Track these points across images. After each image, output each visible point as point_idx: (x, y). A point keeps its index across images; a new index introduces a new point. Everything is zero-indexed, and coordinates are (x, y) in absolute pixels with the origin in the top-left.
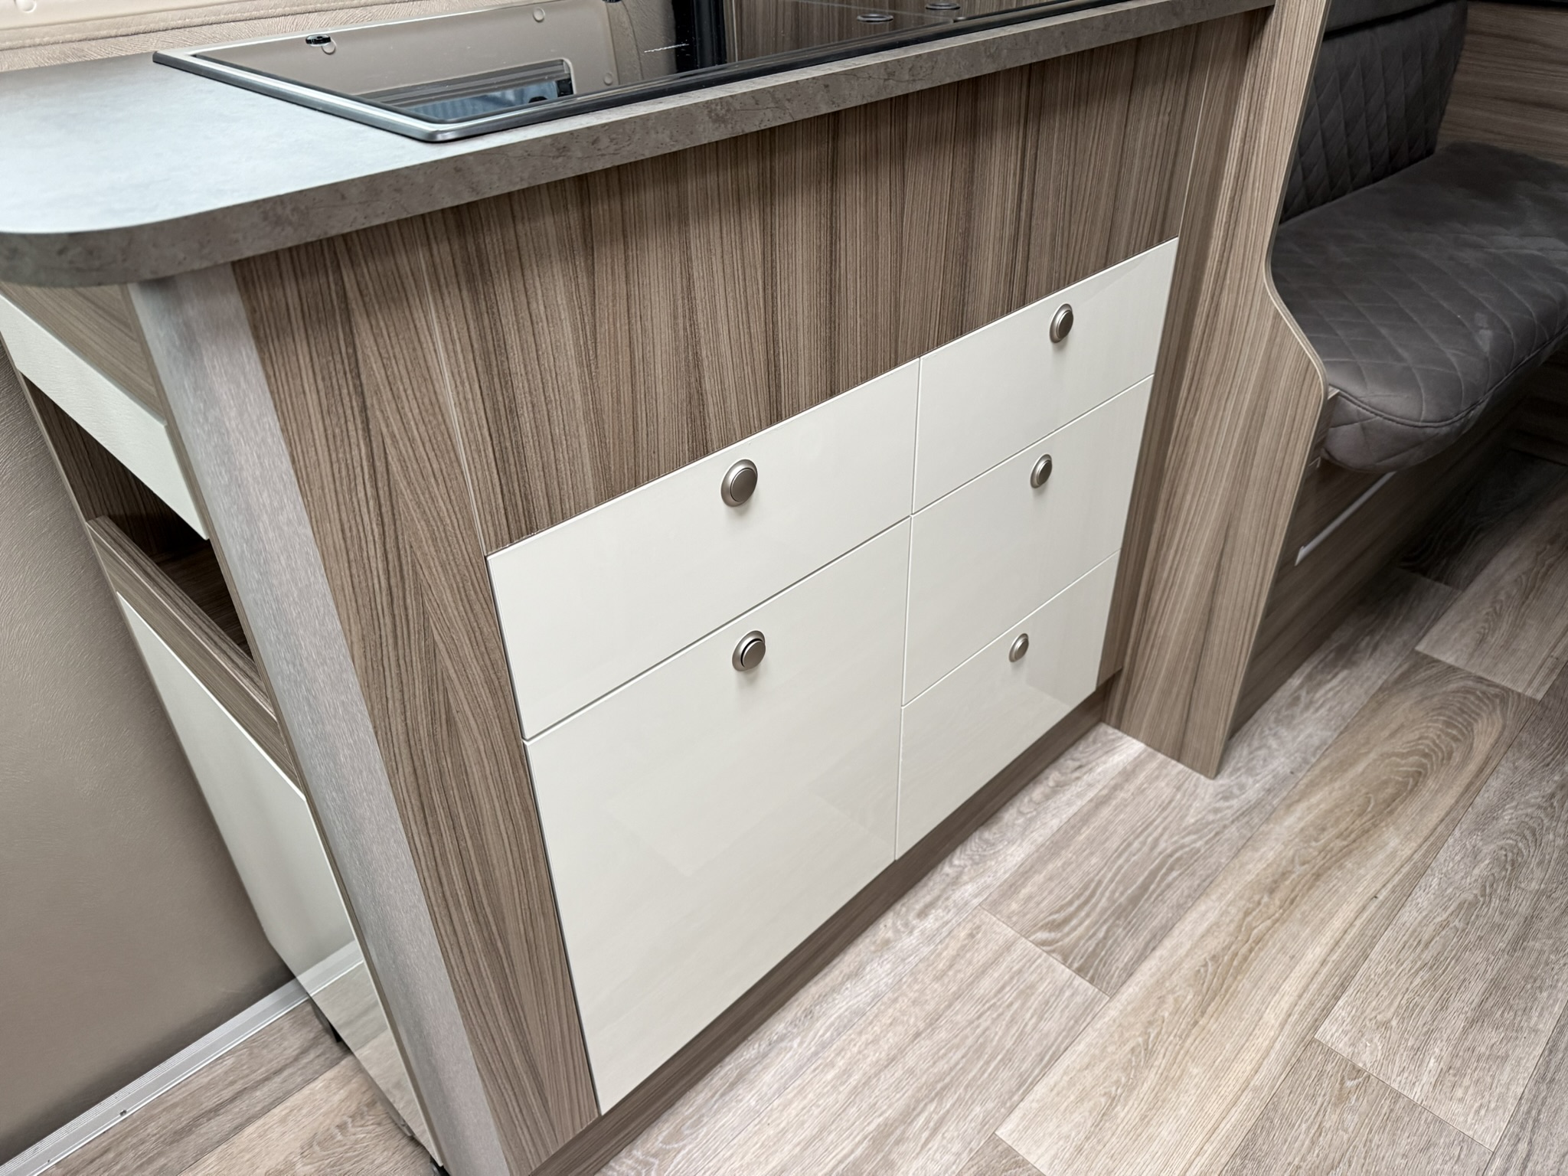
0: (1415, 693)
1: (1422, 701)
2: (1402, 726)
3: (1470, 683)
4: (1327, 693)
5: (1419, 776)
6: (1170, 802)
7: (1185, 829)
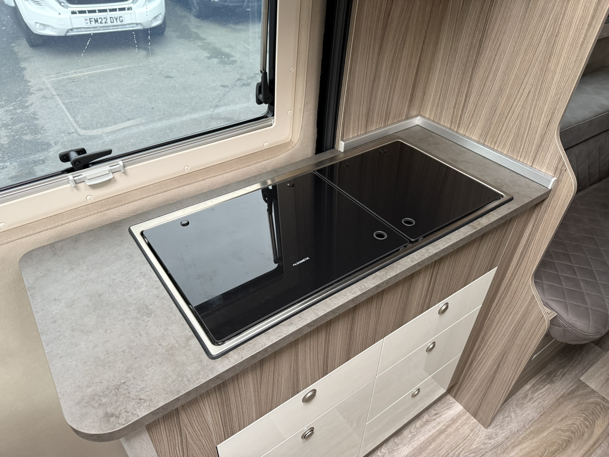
0: (575, 401)
1: (577, 405)
2: (566, 417)
3: (599, 400)
4: (539, 395)
5: (568, 442)
6: (467, 437)
7: (471, 450)
